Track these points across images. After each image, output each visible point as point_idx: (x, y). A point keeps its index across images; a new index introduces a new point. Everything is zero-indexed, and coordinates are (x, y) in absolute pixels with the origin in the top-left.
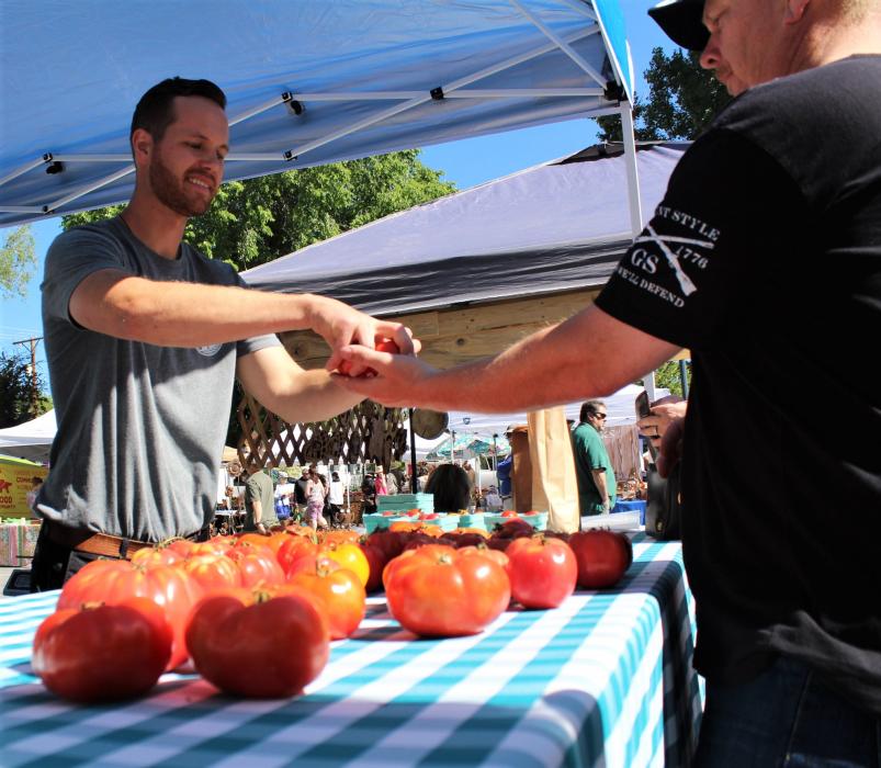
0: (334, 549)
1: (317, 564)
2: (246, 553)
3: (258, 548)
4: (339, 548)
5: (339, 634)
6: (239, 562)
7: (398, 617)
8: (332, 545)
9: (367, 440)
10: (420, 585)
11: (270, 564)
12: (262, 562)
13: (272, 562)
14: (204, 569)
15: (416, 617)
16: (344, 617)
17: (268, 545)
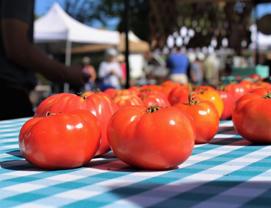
0: (202, 93)
1: (189, 97)
2: (148, 95)
3: (156, 92)
4: (205, 93)
5: (202, 140)
6: (144, 100)
7: (240, 133)
8: (201, 91)
9: (228, 37)
10: (253, 110)
11: (163, 101)
12: (158, 100)
13: (164, 100)
14: (123, 102)
15: (250, 131)
16: (205, 130)
17: (163, 91)
